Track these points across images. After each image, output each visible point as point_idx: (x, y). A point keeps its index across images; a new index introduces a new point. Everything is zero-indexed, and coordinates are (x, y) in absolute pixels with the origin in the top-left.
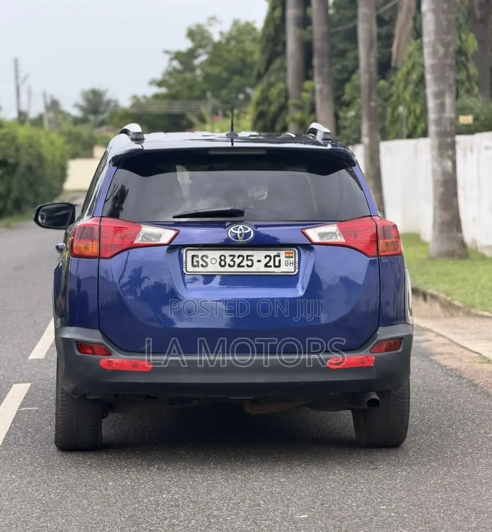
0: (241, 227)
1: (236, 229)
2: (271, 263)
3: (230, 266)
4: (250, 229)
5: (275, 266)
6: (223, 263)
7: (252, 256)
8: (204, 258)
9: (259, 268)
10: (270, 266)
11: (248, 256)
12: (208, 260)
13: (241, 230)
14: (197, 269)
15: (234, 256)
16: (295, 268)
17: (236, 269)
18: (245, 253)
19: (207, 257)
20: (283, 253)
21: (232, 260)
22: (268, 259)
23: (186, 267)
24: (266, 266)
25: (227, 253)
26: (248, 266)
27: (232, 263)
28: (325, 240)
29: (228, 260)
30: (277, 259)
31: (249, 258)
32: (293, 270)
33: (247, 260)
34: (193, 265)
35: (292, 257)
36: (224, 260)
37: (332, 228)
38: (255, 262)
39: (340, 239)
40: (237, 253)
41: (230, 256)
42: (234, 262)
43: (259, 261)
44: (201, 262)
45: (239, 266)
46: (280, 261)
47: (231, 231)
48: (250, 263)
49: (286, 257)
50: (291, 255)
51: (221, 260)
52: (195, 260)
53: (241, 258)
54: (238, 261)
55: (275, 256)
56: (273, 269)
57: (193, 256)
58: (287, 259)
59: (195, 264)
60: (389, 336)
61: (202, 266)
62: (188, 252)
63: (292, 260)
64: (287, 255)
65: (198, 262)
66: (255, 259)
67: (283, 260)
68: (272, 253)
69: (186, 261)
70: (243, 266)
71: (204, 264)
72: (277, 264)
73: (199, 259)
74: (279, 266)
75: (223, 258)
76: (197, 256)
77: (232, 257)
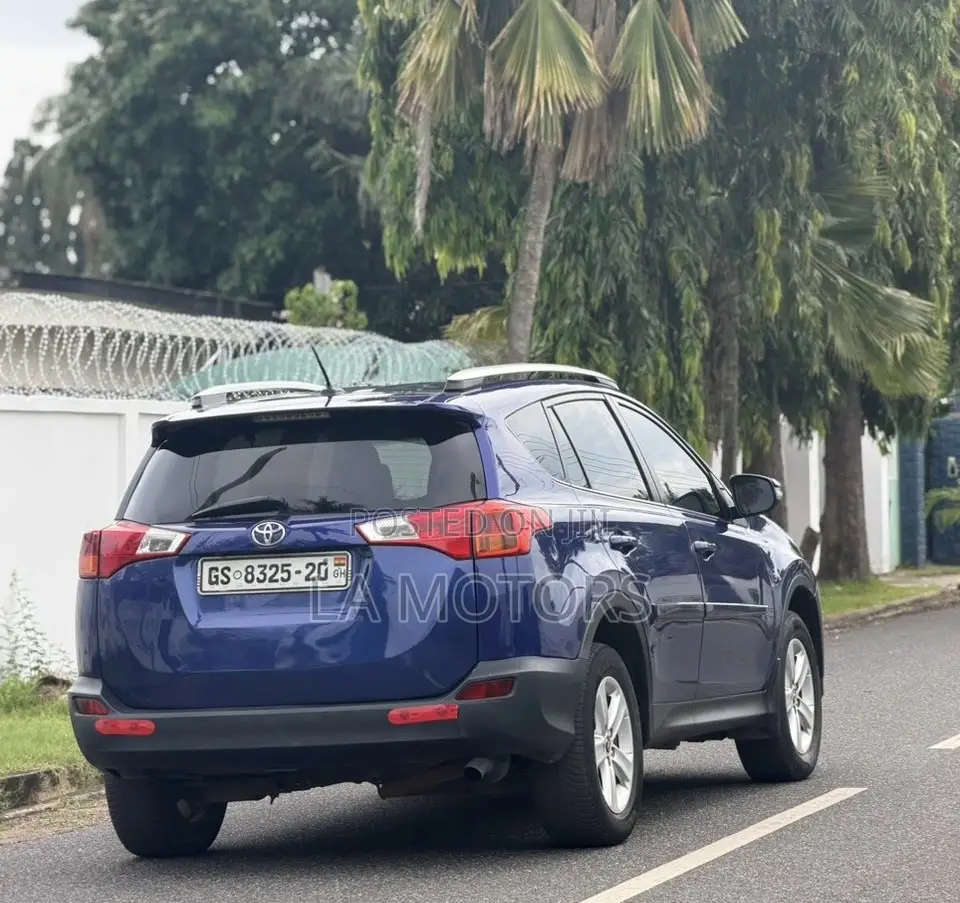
0: (269, 524)
1: (261, 528)
2: (315, 574)
3: (259, 581)
4: (281, 527)
5: (320, 579)
6: (250, 577)
7: (289, 565)
8: (226, 571)
9: (298, 582)
10: (313, 579)
11: (283, 566)
12: (230, 574)
13: (268, 529)
14: (216, 588)
15: (265, 566)
16: (347, 580)
17: (266, 585)
18: (279, 562)
19: (229, 569)
20: (331, 560)
21: (262, 573)
22: (311, 568)
23: (201, 586)
24: (307, 579)
25: (255, 563)
26: (283, 579)
27: (261, 577)
28: (388, 539)
29: (257, 573)
30: (323, 568)
31: (285, 568)
32: (344, 583)
33: (283, 571)
34: (211, 583)
35: (343, 565)
36: (252, 573)
38: (293, 573)
39: (416, 537)
40: (269, 562)
41: (259, 566)
42: (265, 575)
43: (298, 572)
44: (221, 577)
45: (271, 580)
46: (326, 570)
47: (255, 532)
48: (285, 575)
49: (336, 565)
50: (343, 562)
51: (248, 573)
52: (213, 575)
53: (274, 569)
54: (269, 573)
55: (320, 564)
56: (317, 583)
57: (211, 569)
58: (337, 568)
59: (214, 580)
60: (490, 675)
61: (223, 582)
62: (205, 564)
63: (344, 568)
64: (337, 562)
65: (216, 577)
66: (292, 570)
67: (331, 567)
68: (317, 561)
69: (201, 576)
70: (277, 581)
71: (226, 580)
72: (323, 575)
73: (219, 573)
74: (325, 578)
75: (250, 570)
76: (216, 569)
77: (262, 569)
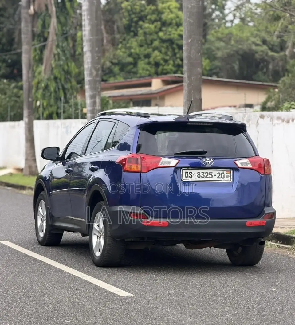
0: (208, 159)
1: (206, 160)
2: (220, 177)
4: (212, 160)
5: (222, 178)
6: (199, 176)
7: (212, 173)
8: (191, 173)
9: (215, 178)
10: (220, 178)
11: (210, 173)
12: (192, 175)
13: (208, 160)
14: (187, 179)
15: (204, 173)
16: (231, 179)
17: (204, 179)
18: (209, 172)
20: (225, 172)
21: (203, 175)
22: (219, 174)
23: (183, 178)
24: (218, 178)
25: (201, 171)
26: (210, 177)
27: (203, 176)
28: (243, 166)
29: (201, 175)
30: (223, 174)
31: (211, 174)
32: (230, 180)
33: (210, 175)
34: (186, 177)
35: (229, 174)
36: (199, 175)
37: (246, 161)
38: (213, 176)
39: (250, 166)
40: (205, 171)
41: (202, 173)
42: (204, 175)
43: (215, 175)
44: (189, 175)
45: (206, 177)
46: (224, 175)
47: (204, 161)
48: (211, 176)
49: (227, 174)
50: (229, 173)
51: (198, 174)
52: (186, 174)
53: (207, 174)
54: (206, 175)
55: (222, 173)
56: (221, 179)
58: (227, 175)
60: (270, 212)
61: (190, 177)
62: (183, 170)
63: (229, 175)
64: (227, 173)
65: (188, 175)
67: (226, 175)
68: (221, 172)
69: (183, 175)
70: (208, 178)
72: (223, 177)
73: (188, 174)
74: (224, 178)
75: (199, 173)
76: (187, 172)
77: (203, 173)
